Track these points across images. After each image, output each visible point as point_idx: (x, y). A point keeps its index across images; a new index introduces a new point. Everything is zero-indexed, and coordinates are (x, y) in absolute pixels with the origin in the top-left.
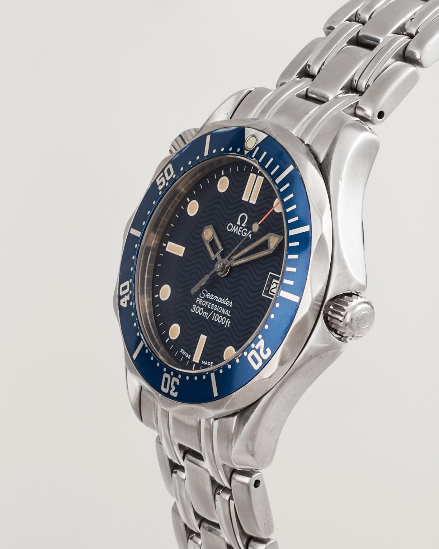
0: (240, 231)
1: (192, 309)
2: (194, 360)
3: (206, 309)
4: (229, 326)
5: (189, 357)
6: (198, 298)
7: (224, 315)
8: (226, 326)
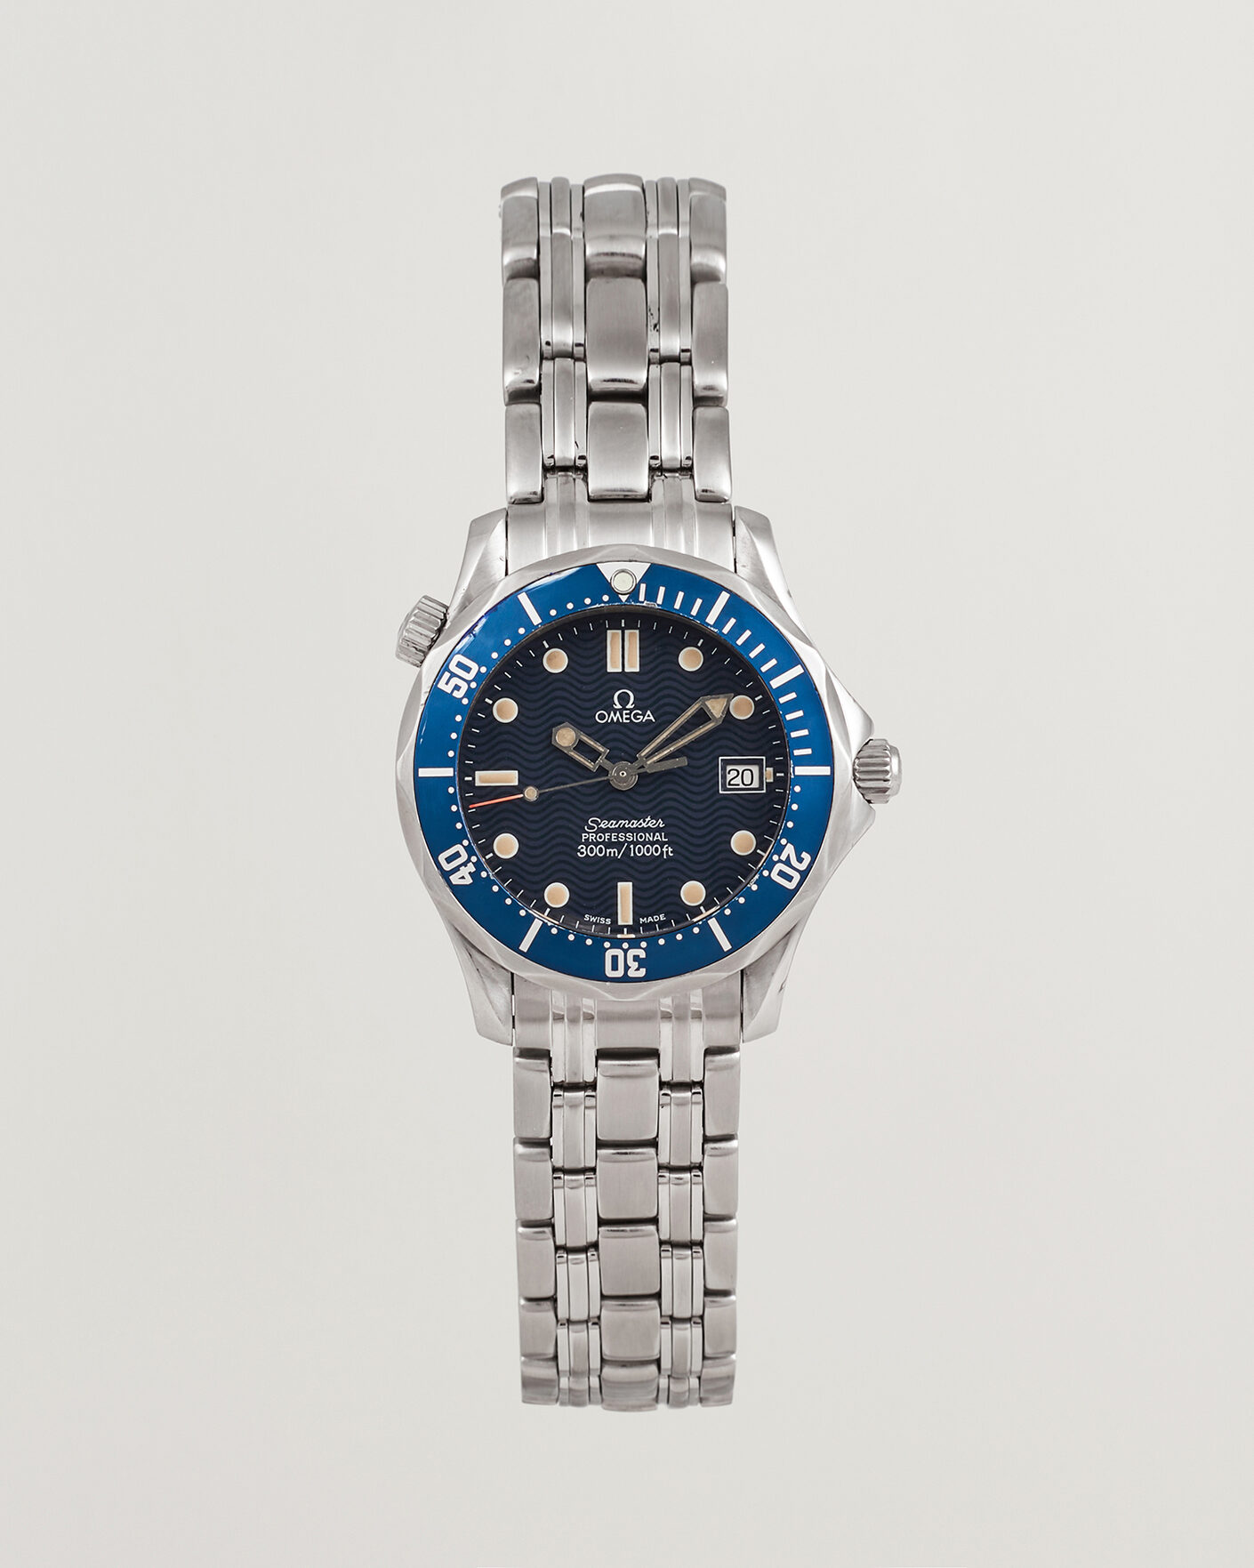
0: (625, 716)
1: (579, 854)
2: (620, 923)
3: (609, 845)
4: (671, 855)
5: (609, 921)
6: (583, 835)
7: (652, 844)
8: (665, 857)
